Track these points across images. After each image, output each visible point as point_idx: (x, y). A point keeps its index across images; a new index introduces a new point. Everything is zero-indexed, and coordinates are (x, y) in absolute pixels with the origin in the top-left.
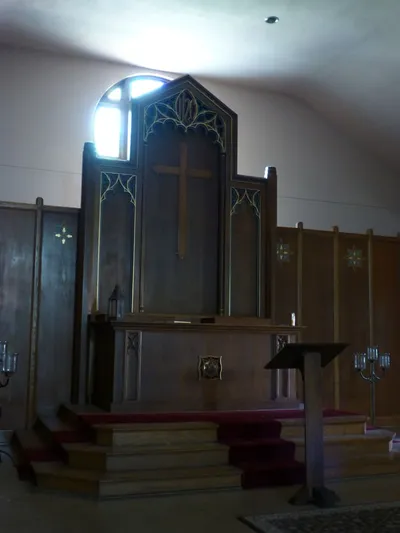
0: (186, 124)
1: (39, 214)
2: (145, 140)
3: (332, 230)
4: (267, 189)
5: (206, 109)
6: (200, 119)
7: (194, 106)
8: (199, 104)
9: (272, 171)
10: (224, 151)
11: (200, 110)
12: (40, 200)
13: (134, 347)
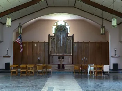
1: (44, 43)
2: (56, 33)
3: (83, 42)
4: (73, 37)
6: (63, 29)
9: (73, 35)
13: (52, 57)
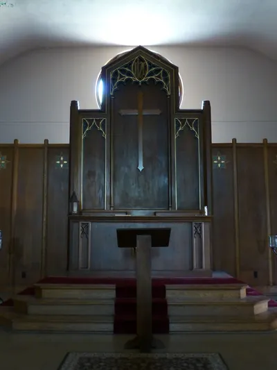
0: (140, 79)
1: (46, 149)
2: (112, 94)
3: (262, 142)
4: (203, 117)
5: (154, 67)
6: (151, 74)
7: (145, 66)
8: (150, 64)
9: (207, 104)
10: (169, 93)
11: (150, 68)
12: (46, 141)
13: (85, 233)
